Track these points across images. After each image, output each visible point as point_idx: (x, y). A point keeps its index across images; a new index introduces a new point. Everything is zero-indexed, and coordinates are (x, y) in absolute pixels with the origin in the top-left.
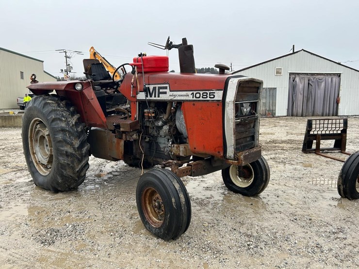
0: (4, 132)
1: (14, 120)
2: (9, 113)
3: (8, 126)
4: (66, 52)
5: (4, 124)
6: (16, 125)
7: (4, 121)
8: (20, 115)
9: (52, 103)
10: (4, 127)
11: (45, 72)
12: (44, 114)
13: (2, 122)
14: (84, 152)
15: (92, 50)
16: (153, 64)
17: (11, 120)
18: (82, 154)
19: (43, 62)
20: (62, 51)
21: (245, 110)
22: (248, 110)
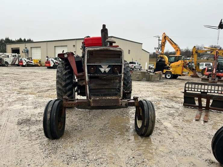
4: (159, 37)
11: (142, 49)
14: (67, 89)
15: (164, 35)
16: (90, 42)
18: (66, 90)
19: (142, 44)
20: (157, 37)
21: (102, 70)
22: (107, 70)
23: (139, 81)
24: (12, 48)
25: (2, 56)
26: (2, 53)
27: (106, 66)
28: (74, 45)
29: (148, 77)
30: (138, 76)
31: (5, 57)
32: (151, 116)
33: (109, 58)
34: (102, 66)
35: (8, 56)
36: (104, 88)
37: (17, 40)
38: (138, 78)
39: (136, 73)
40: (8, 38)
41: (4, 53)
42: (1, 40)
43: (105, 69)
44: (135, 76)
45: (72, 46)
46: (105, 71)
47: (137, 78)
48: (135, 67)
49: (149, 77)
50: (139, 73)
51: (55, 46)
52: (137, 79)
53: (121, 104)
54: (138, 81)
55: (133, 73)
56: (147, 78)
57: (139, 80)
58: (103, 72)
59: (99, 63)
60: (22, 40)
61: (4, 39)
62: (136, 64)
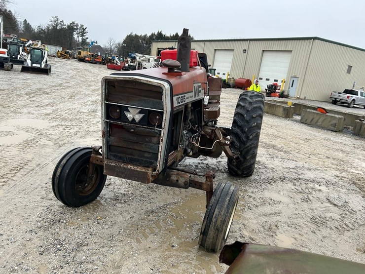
21: (129, 116)
22: (138, 117)
23: (335, 131)
24: (158, 48)
25: (141, 59)
26: (142, 55)
27: (135, 109)
28: (245, 50)
29: (358, 127)
30: (334, 122)
31: (146, 61)
32: (216, 217)
33: (144, 96)
34: (129, 109)
35: (149, 60)
36: (131, 147)
37: (172, 35)
38: (335, 125)
39: (333, 115)
40: (161, 32)
41: (145, 56)
42: (152, 34)
43: (134, 114)
44: (330, 122)
45: (242, 50)
46: (134, 119)
47: (332, 125)
48: (354, 100)
49: (361, 127)
50: (340, 116)
51: (215, 50)
52: (332, 128)
53: (177, 181)
54: (332, 131)
55: (327, 114)
56: (355, 128)
57: (335, 129)
58: (130, 120)
59: (124, 103)
60: (178, 36)
61: (156, 34)
62: (357, 95)
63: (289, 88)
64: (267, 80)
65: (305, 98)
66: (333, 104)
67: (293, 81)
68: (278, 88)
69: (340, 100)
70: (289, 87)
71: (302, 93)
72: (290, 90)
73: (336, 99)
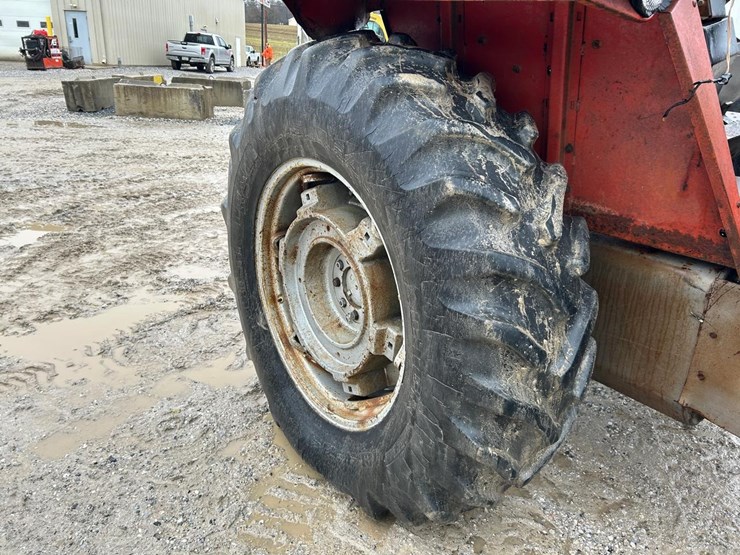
0: (143, 131)
1: (165, 100)
2: (152, 78)
3: (151, 113)
5: (144, 109)
6: (169, 112)
7: (143, 100)
8: (178, 86)
9: (428, 92)
10: (142, 114)
12: (377, 157)
13: (139, 102)
17: (159, 98)
48: (212, 55)
62: (213, 44)
63: (70, 41)
64: (23, 24)
65: (119, 62)
66: (174, 69)
67: (75, 21)
68: (54, 42)
69: (190, 58)
70: (69, 38)
71: (110, 51)
72: (73, 45)
73: (180, 57)
